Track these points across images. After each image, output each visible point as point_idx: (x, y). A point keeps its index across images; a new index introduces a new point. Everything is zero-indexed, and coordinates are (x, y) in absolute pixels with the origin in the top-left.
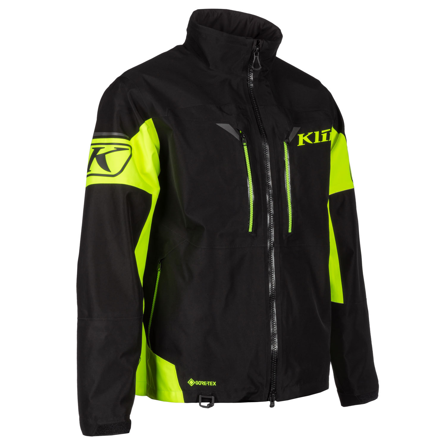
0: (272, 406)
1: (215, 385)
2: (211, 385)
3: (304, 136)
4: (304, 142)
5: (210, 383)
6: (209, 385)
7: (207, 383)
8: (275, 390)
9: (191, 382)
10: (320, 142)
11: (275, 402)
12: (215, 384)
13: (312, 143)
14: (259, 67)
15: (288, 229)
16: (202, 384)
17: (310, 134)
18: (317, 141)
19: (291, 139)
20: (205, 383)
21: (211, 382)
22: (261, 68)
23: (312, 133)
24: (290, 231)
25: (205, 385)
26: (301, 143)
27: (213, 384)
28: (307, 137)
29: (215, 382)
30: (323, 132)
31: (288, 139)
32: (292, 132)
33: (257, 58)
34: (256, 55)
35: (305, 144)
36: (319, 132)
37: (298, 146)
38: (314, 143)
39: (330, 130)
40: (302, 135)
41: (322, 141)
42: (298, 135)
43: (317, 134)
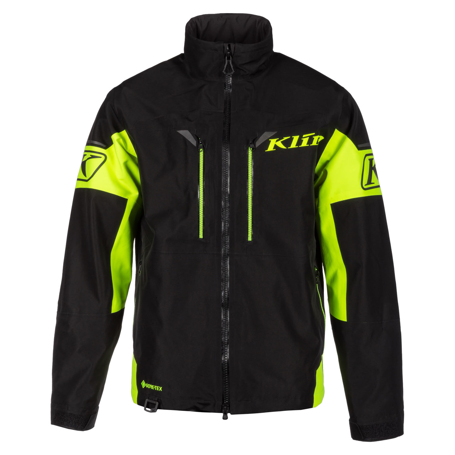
1: (161, 390)
2: (157, 390)
3: (277, 141)
4: (276, 147)
5: (156, 387)
6: (156, 389)
7: (154, 388)
8: (229, 403)
9: (144, 384)
10: (298, 147)
11: (229, 415)
12: (161, 388)
13: (286, 148)
14: (232, 71)
15: (247, 237)
16: (151, 387)
17: (285, 138)
18: (293, 145)
19: (258, 144)
20: (153, 387)
21: (158, 387)
22: (234, 71)
23: (290, 137)
24: (250, 239)
25: (153, 389)
26: (271, 148)
27: (159, 389)
28: (281, 142)
29: (161, 387)
30: (304, 136)
31: (254, 145)
32: (261, 137)
33: (229, 63)
34: (229, 59)
35: (275, 150)
36: (299, 136)
37: (266, 151)
38: (288, 148)
39: (314, 134)
40: (276, 140)
41: (300, 146)
42: (270, 140)
43: (296, 138)
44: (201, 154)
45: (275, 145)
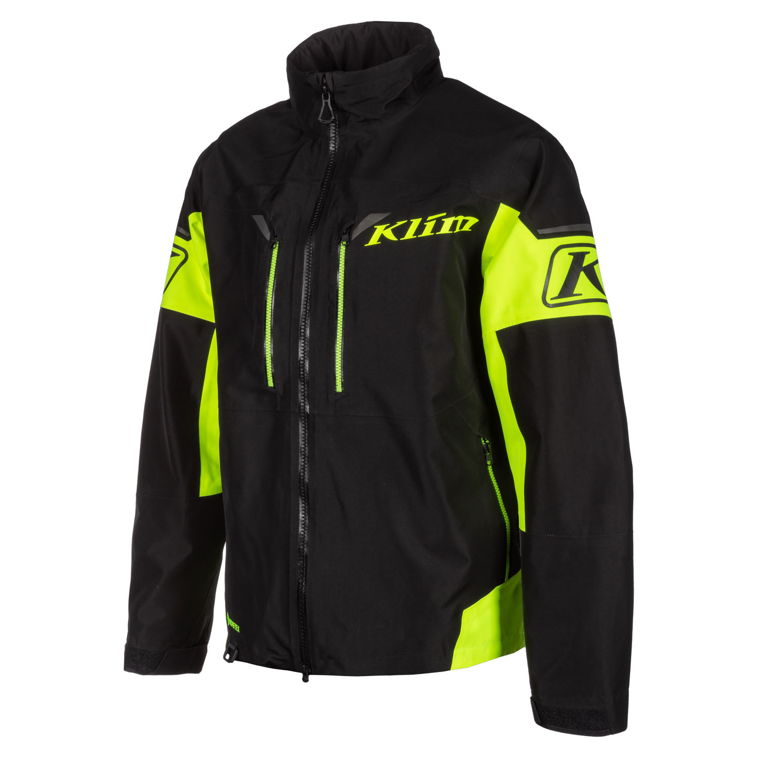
0: (305, 680)
3: (386, 228)
4: (382, 238)
13: (396, 240)
15: (335, 385)
17: (399, 223)
18: (410, 235)
19: (356, 233)
23: (406, 221)
24: (339, 389)
26: (374, 241)
28: (392, 230)
30: (430, 218)
31: (349, 235)
32: (362, 222)
33: (326, 103)
34: (326, 98)
35: (380, 243)
36: (421, 219)
37: (365, 245)
38: (401, 239)
39: (444, 214)
40: (385, 226)
41: (419, 236)
42: (375, 227)
43: (416, 222)
44: (275, 252)
45: (382, 235)
